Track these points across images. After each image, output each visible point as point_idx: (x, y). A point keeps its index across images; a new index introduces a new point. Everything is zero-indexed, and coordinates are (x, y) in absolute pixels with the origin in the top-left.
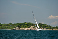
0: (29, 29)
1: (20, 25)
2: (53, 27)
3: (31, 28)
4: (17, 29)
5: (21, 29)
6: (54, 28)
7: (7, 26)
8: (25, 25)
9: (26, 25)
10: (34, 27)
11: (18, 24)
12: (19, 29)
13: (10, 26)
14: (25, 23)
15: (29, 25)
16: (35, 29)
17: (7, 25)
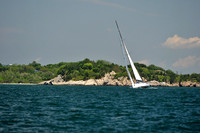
0: (100, 82)
1: (67, 71)
2: (181, 76)
3: (108, 79)
4: (58, 81)
5: (71, 82)
6: (185, 78)
7: (22, 74)
8: (85, 68)
9: (90, 68)
10: (116, 77)
11: (60, 65)
12: (65, 83)
13: (32, 72)
14: (87, 61)
15: (100, 69)
16: (120, 83)
17: (25, 69)
